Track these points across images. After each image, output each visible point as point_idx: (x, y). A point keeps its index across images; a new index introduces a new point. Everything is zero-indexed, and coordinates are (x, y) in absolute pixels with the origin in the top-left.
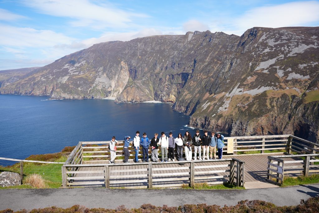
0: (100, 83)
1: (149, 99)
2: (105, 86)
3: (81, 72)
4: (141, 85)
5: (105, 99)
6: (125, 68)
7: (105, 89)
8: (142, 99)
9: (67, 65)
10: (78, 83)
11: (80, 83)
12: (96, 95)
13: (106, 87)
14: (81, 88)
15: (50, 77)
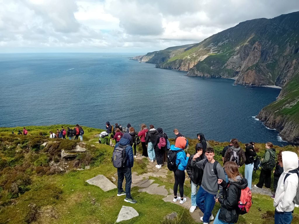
0: (231, 63)
1: (270, 83)
2: (235, 66)
3: (221, 51)
4: (266, 68)
5: (232, 78)
6: (258, 49)
7: (234, 69)
8: (261, 82)
9: (212, 43)
10: (212, 62)
11: (213, 62)
12: (223, 75)
13: (235, 68)
14: (213, 67)
15: (194, 55)
